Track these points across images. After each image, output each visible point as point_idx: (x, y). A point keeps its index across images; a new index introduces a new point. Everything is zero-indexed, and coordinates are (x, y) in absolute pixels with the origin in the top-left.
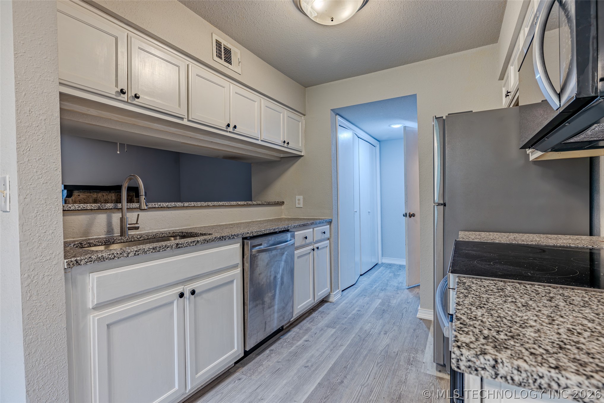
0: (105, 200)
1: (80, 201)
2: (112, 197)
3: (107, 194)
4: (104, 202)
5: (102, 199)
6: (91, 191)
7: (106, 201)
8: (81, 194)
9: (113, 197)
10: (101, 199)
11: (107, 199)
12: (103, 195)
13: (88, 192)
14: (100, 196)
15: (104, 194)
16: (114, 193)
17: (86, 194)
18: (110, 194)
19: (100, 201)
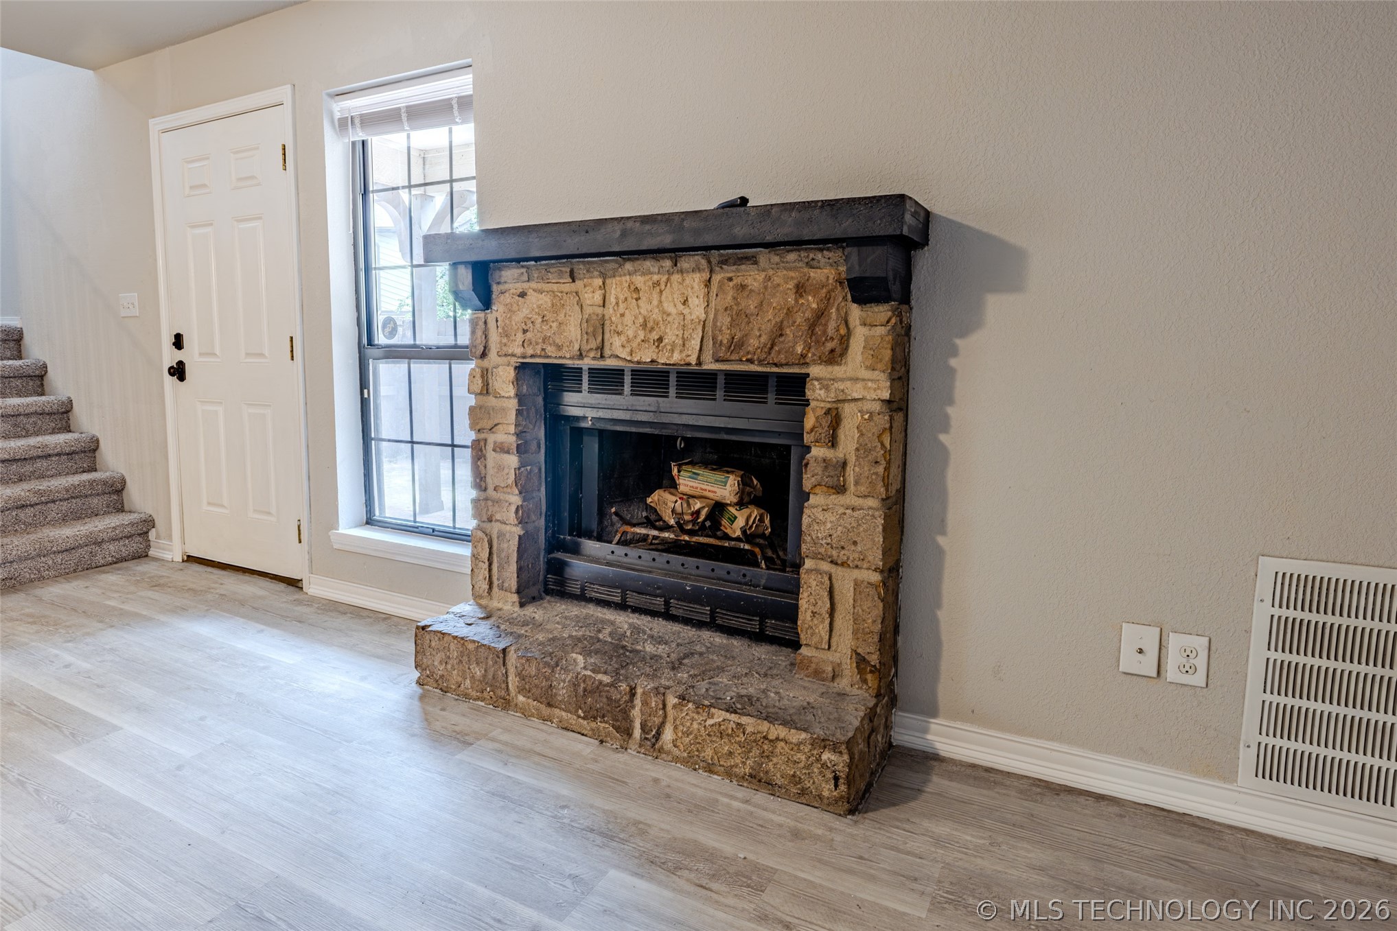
0: (644, 325)
1: (525, 331)
2: (685, 303)
3: (656, 278)
4: (641, 335)
5: (628, 319)
6: (580, 269)
7: (652, 329)
8: (533, 285)
9: (694, 301)
10: (622, 315)
11: (656, 315)
12: (637, 290)
13: (561, 273)
14: (622, 297)
15: (639, 280)
16: (697, 269)
17: (555, 287)
18: (676, 277)
19: (619, 334)
